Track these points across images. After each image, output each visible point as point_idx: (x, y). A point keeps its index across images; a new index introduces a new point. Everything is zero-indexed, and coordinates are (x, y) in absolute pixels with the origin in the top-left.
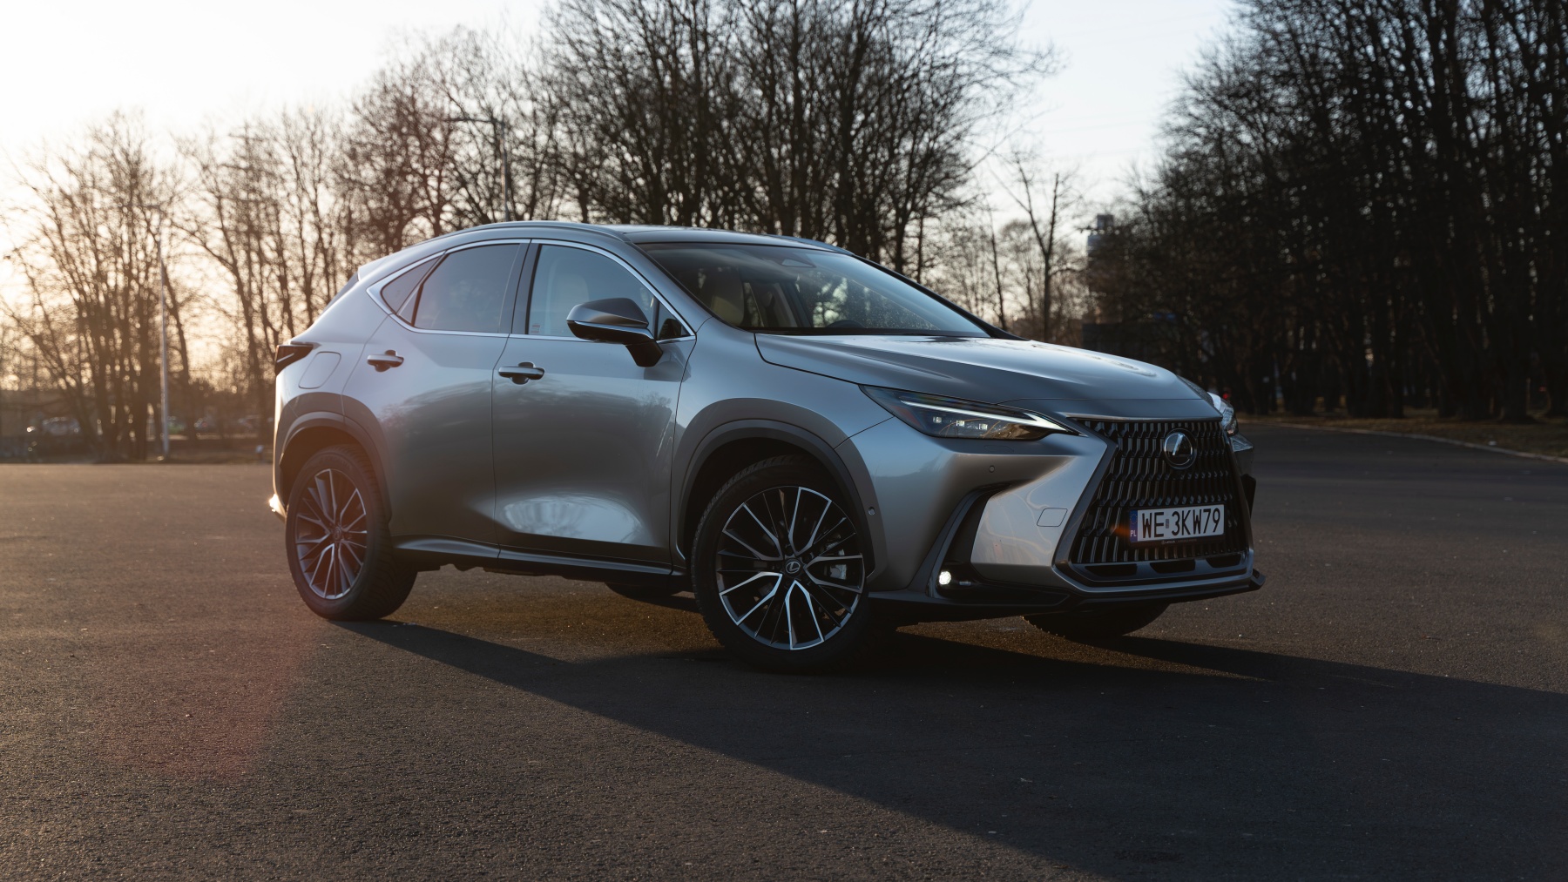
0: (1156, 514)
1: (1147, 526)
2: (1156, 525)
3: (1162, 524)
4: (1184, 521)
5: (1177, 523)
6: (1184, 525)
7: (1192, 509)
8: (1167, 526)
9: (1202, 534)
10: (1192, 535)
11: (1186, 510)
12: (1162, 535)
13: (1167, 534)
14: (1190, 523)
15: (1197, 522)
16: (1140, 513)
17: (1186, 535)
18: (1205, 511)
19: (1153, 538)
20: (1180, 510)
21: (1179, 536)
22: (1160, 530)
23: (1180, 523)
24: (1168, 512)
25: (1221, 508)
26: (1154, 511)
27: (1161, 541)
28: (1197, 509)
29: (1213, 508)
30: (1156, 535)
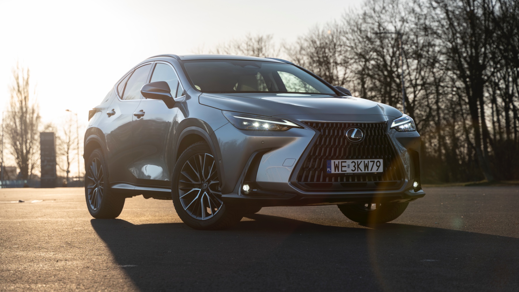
0: (342, 162)
1: (337, 167)
2: (342, 167)
3: (346, 166)
4: (358, 165)
5: (354, 166)
6: (358, 167)
7: (363, 160)
8: (349, 167)
9: (369, 171)
10: (363, 171)
11: (359, 161)
12: (346, 171)
13: (349, 171)
14: (362, 166)
15: (366, 166)
16: (332, 161)
17: (359, 171)
18: (371, 161)
19: (340, 172)
20: (356, 161)
21: (356, 171)
22: (344, 169)
23: (356, 166)
24: (349, 162)
25: (381, 161)
26: (340, 161)
27: (344, 173)
28: (366, 161)
29: (376, 160)
30: (342, 171)
